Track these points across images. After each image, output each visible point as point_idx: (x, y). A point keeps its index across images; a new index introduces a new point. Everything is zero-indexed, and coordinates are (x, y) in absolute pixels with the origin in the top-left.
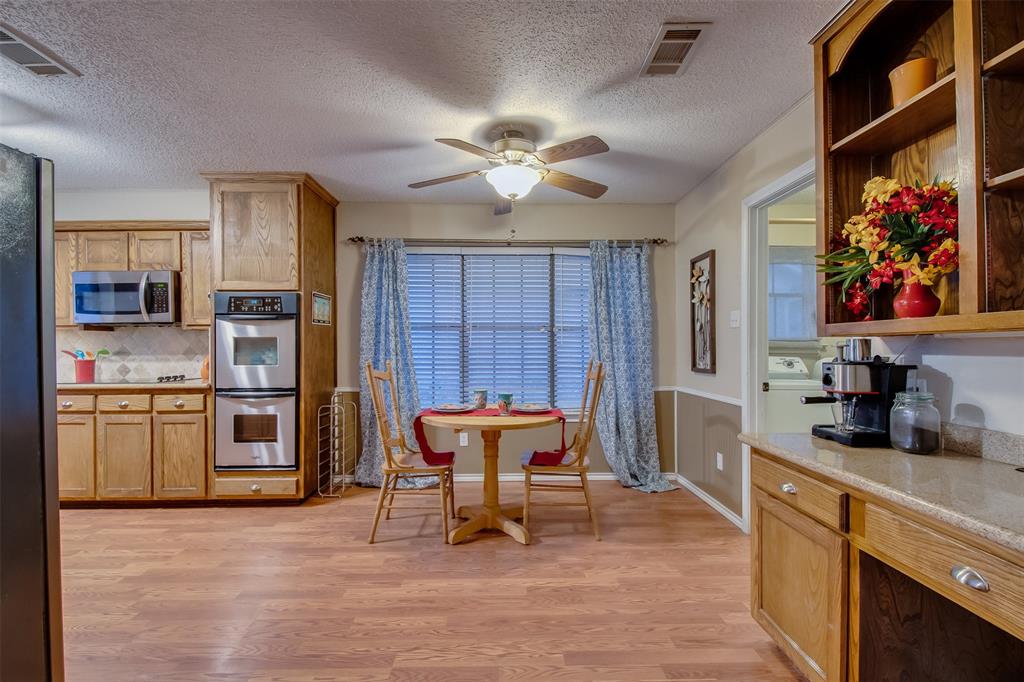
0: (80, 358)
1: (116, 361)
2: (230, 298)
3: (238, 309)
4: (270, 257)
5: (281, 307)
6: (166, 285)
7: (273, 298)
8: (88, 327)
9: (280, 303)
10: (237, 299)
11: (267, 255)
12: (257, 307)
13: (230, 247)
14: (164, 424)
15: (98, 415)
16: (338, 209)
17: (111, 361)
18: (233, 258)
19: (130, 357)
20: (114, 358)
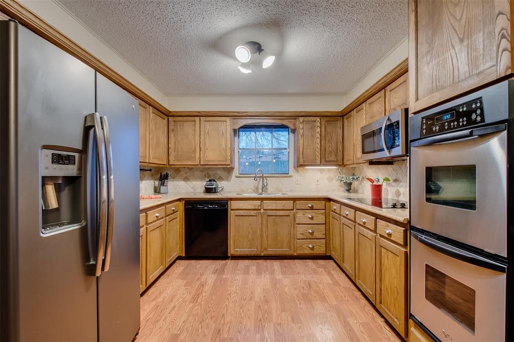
0: (375, 183)
1: (395, 187)
2: (423, 118)
3: (430, 132)
4: (465, 43)
5: (482, 115)
6: (398, 122)
7: (469, 104)
8: (372, 163)
9: (482, 109)
10: (427, 118)
11: (462, 41)
12: (449, 123)
13: (423, 57)
14: (381, 247)
15: (357, 224)
17: (392, 186)
18: (426, 68)
19: (401, 184)
20: (393, 184)
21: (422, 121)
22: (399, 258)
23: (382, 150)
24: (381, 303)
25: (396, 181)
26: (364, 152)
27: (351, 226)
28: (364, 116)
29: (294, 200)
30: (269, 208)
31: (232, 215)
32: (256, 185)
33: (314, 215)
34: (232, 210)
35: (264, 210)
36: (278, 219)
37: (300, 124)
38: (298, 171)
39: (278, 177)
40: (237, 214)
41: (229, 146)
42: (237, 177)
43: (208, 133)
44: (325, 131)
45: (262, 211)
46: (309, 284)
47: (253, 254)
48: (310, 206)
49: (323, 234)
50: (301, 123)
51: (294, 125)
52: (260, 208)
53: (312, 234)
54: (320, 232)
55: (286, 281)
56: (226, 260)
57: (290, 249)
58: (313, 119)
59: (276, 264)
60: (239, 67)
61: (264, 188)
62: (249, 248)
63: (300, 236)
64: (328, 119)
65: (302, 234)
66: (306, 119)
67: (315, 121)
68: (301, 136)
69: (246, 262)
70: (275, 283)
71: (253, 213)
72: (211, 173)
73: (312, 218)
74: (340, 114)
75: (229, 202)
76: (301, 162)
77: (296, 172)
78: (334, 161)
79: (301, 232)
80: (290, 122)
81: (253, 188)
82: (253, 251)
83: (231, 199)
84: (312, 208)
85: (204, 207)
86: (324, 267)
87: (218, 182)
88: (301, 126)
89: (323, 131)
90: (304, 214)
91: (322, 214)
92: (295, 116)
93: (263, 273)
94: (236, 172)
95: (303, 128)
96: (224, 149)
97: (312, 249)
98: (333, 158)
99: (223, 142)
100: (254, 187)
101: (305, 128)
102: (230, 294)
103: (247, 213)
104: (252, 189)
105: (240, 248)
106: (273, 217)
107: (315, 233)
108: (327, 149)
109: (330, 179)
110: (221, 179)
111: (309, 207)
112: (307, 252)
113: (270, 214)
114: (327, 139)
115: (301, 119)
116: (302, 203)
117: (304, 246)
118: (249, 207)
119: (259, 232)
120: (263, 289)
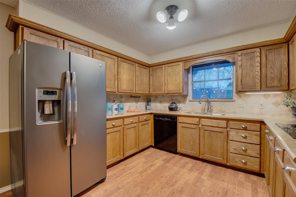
29: (228, 120)
30: (205, 124)
31: (179, 126)
32: (204, 107)
33: (247, 135)
34: (180, 123)
35: (202, 125)
36: (213, 134)
37: (238, 58)
39: (221, 101)
40: (182, 126)
42: (190, 101)
43: (169, 74)
44: (266, 59)
45: (200, 126)
47: (193, 155)
48: (244, 127)
49: (258, 154)
50: (239, 56)
51: (234, 58)
52: (198, 123)
53: (245, 151)
54: (254, 151)
55: (207, 183)
56: (176, 154)
57: (223, 159)
58: (252, 50)
59: (209, 168)
60: (167, 27)
61: (210, 110)
62: (190, 151)
63: (233, 151)
64: (266, 48)
65: (235, 149)
66: (245, 52)
67: (255, 52)
68: (240, 67)
69: (188, 160)
70: (198, 180)
71: (193, 126)
72: (174, 98)
73: (245, 138)
74: (284, 41)
75: (178, 117)
76: (240, 89)
77: (238, 97)
78: (278, 87)
79: (234, 148)
80: (230, 56)
82: (194, 153)
83: (179, 116)
84: (245, 129)
85: (163, 119)
87: (177, 104)
88: (240, 58)
89: (264, 59)
90: (237, 133)
91: (257, 135)
92: (234, 51)
93: (195, 170)
95: (242, 60)
96: (178, 83)
97: (245, 164)
98: (276, 83)
99: (178, 79)
100: (202, 109)
101: (244, 60)
102: (162, 177)
103: (189, 126)
104: (200, 109)
105: (184, 149)
106: (208, 131)
107: (248, 151)
108: (268, 76)
110: (179, 102)
111: (243, 127)
112: (240, 165)
113: (206, 129)
114: (269, 66)
115: (240, 53)
116: (235, 123)
117: (237, 160)
118: (191, 122)
119: (197, 140)
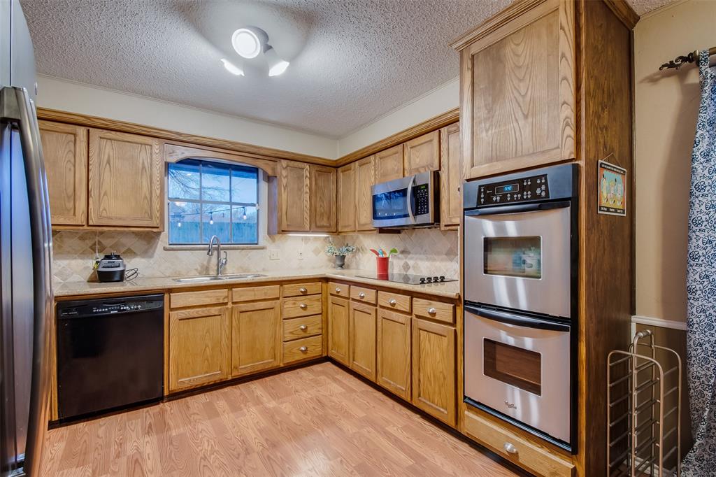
0: (380, 256)
1: (402, 259)
2: (480, 186)
3: (489, 201)
4: (530, 120)
5: (547, 191)
6: (427, 186)
7: (533, 179)
8: (382, 230)
9: (546, 184)
10: (487, 187)
11: (526, 117)
12: (512, 195)
13: (480, 123)
14: (420, 329)
15: (378, 308)
16: (637, 31)
17: (399, 258)
18: (484, 134)
19: (410, 256)
20: (400, 256)
21: (480, 189)
22: (446, 339)
23: (406, 216)
24: (419, 396)
25: (403, 252)
26: (375, 217)
27: (369, 312)
28: (373, 172)
29: (281, 283)
30: (243, 299)
31: (172, 320)
32: (205, 263)
33: (307, 302)
34: (172, 309)
35: (233, 303)
36: (256, 316)
37: (282, 168)
38: (274, 240)
39: (243, 249)
40: (184, 316)
41: (158, 192)
42: (165, 249)
43: (108, 162)
44: (316, 184)
45: (230, 305)
46: (319, 402)
47: (212, 380)
48: (303, 290)
49: (319, 329)
50: (284, 169)
51: (274, 170)
52: (226, 301)
53: (305, 330)
54: (315, 326)
55: (285, 408)
56: (158, 404)
57: (275, 359)
58: (300, 165)
59: (256, 387)
60: (222, 60)
61: (220, 267)
62: (205, 373)
63: (288, 337)
64: (320, 168)
65: (292, 333)
66: (292, 163)
67: (303, 169)
68: (285, 189)
69: (202, 398)
70: (270, 415)
71: (214, 310)
72: (107, 242)
73: (305, 308)
74: (334, 165)
75: (166, 296)
76: (284, 227)
77: (271, 241)
78: (325, 227)
79: (291, 330)
80: (268, 164)
81: (199, 269)
82: (216, 375)
83: (170, 291)
84: (305, 294)
85: (109, 311)
86: (324, 373)
88: (284, 173)
89: (314, 183)
90: (294, 304)
91: (318, 300)
92: (276, 157)
93: (242, 405)
94: (163, 241)
95: (287, 176)
96: (146, 197)
97: (305, 352)
98: (325, 223)
99: (145, 183)
100: (202, 267)
101: (289, 177)
103: (203, 312)
104: (196, 270)
105: (189, 376)
106: (248, 313)
107: (309, 329)
108: (318, 210)
109: (316, 252)
110: (131, 253)
111: (302, 292)
112: (299, 357)
113: (244, 310)
114: (318, 195)
115: (284, 163)
116: (292, 287)
117: (295, 350)
118: (208, 301)
119: (225, 341)
120: (258, 430)
